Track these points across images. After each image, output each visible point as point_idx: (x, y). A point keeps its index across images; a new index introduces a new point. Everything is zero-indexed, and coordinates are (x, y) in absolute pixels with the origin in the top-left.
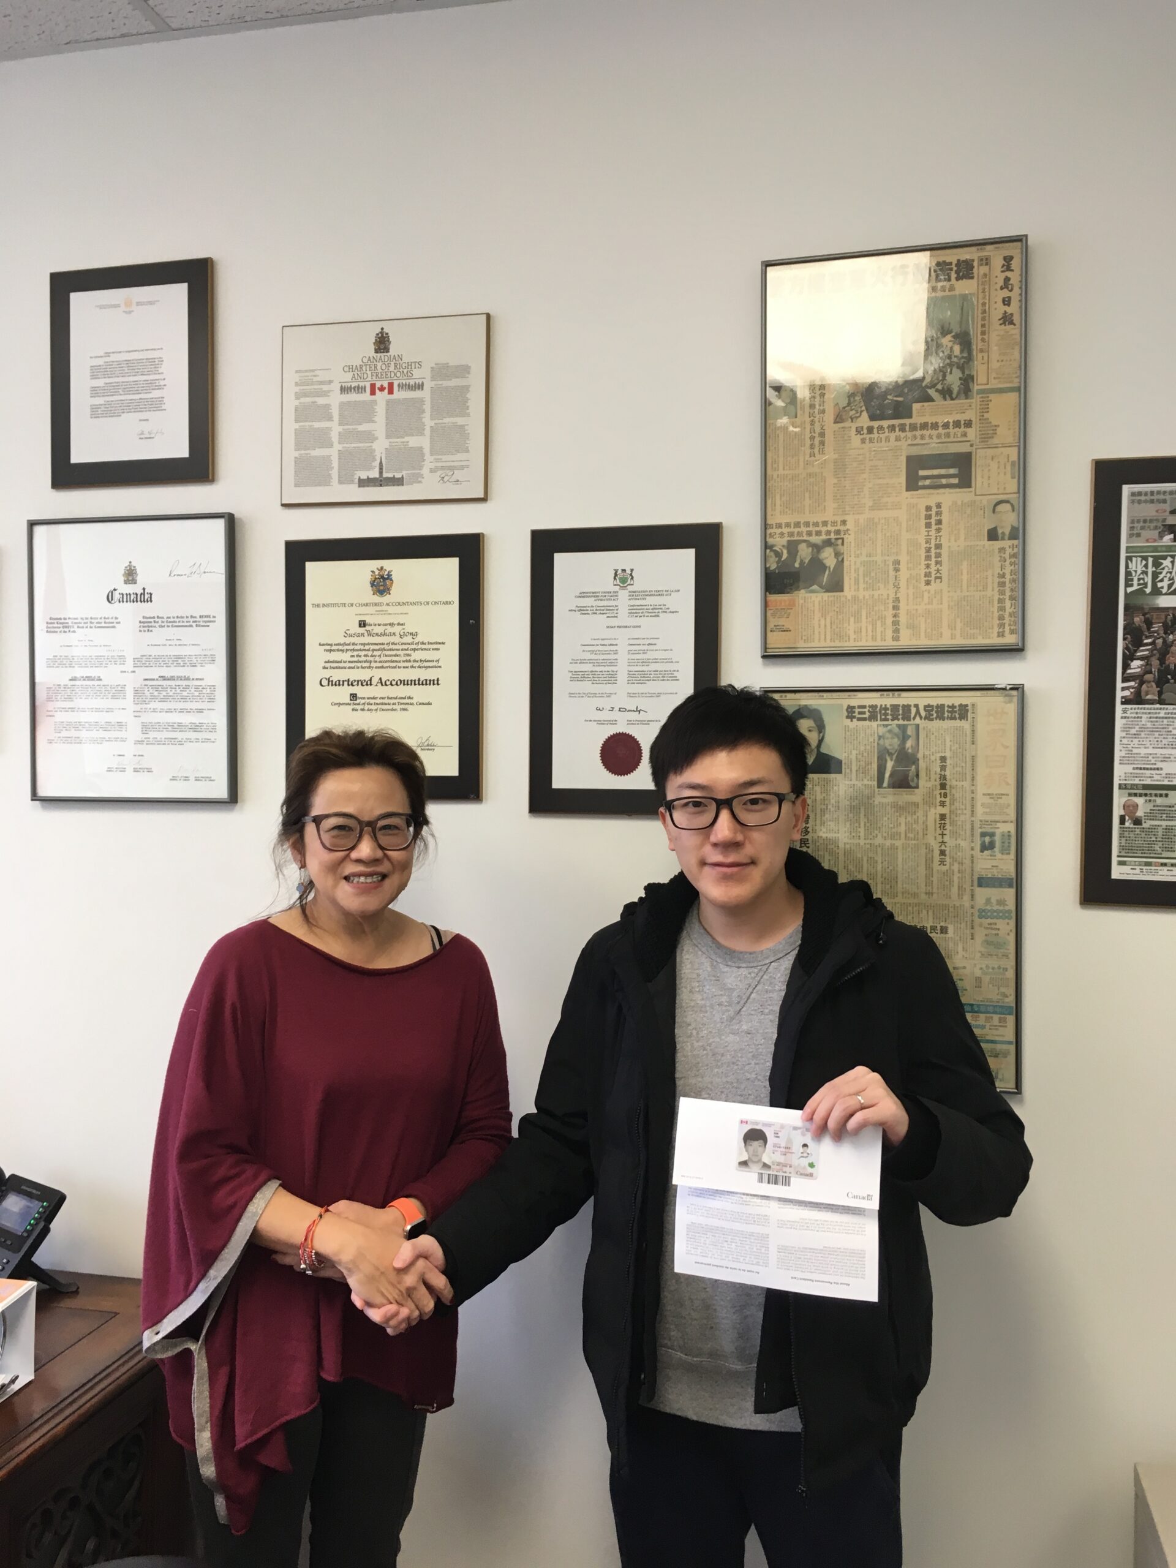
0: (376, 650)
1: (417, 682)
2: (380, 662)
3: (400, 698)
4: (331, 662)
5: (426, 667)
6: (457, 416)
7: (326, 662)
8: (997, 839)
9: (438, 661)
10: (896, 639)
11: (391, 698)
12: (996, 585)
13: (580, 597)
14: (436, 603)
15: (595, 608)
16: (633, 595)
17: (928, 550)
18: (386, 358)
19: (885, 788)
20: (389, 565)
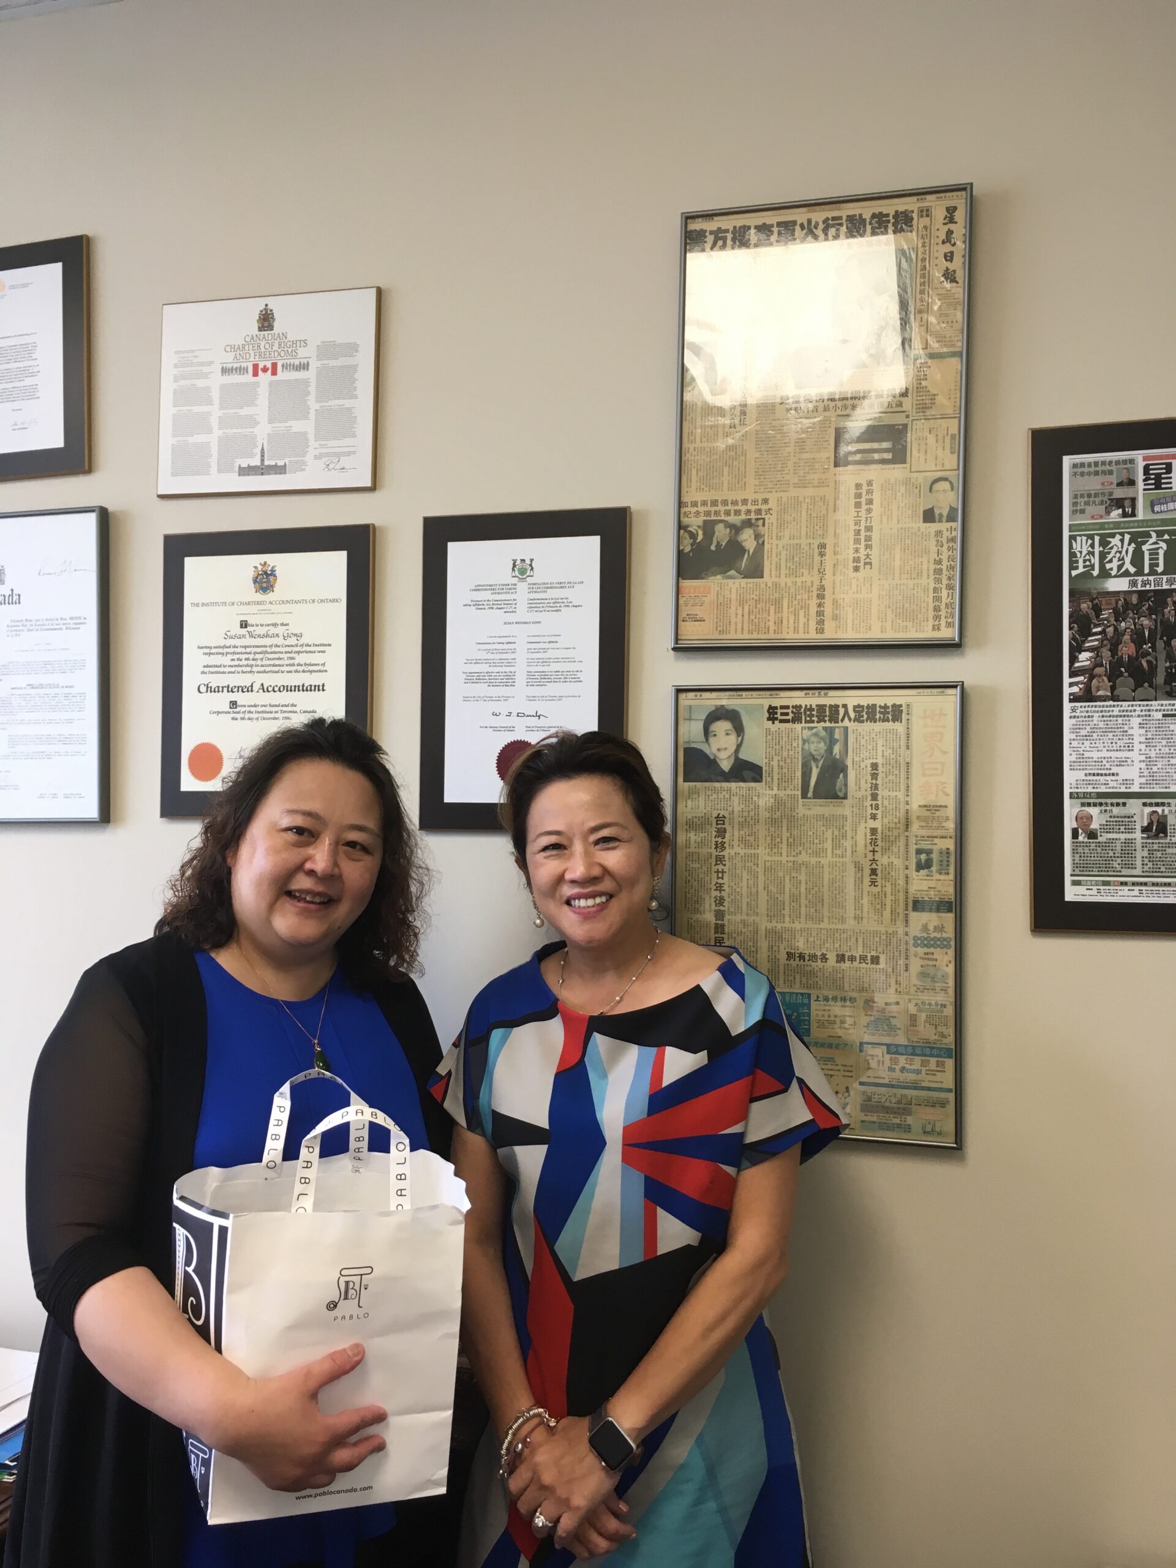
0: (258, 653)
1: (301, 688)
2: (262, 666)
3: (282, 706)
4: (210, 666)
5: (311, 672)
6: (344, 398)
7: (205, 667)
8: (935, 856)
9: (324, 664)
10: (821, 631)
11: (273, 706)
12: (932, 572)
13: (476, 590)
14: (322, 601)
15: (491, 603)
16: (534, 588)
17: (858, 532)
18: (270, 336)
19: (810, 798)
20: (273, 560)
